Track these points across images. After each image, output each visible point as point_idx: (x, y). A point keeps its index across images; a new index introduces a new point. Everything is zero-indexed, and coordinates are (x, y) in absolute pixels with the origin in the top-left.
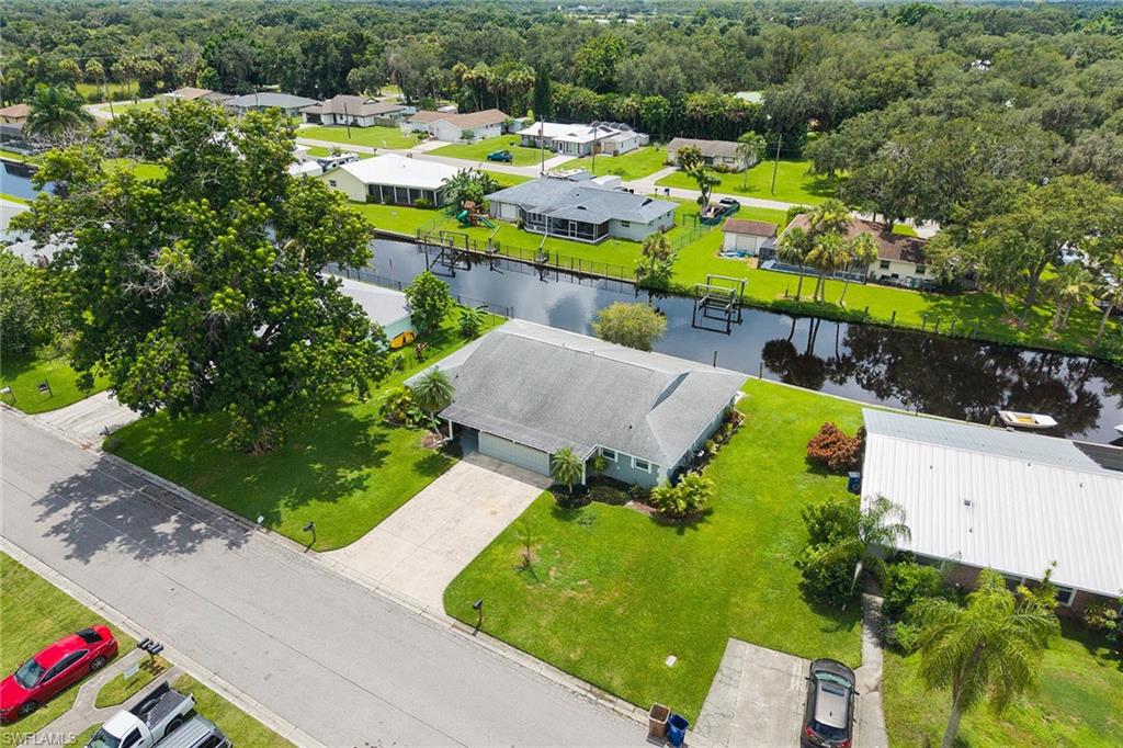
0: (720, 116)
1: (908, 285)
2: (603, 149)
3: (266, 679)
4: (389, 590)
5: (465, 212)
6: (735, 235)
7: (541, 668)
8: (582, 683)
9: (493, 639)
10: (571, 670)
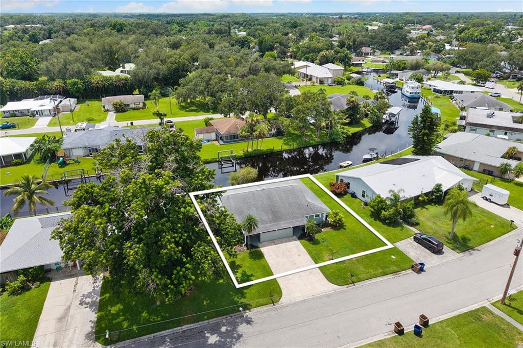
0: (112, 84)
1: (268, 136)
2: (61, 110)
3: (339, 338)
4: (317, 293)
5: (61, 159)
6: (202, 135)
7: (379, 279)
8: (390, 275)
9: (360, 282)
10: (385, 274)
